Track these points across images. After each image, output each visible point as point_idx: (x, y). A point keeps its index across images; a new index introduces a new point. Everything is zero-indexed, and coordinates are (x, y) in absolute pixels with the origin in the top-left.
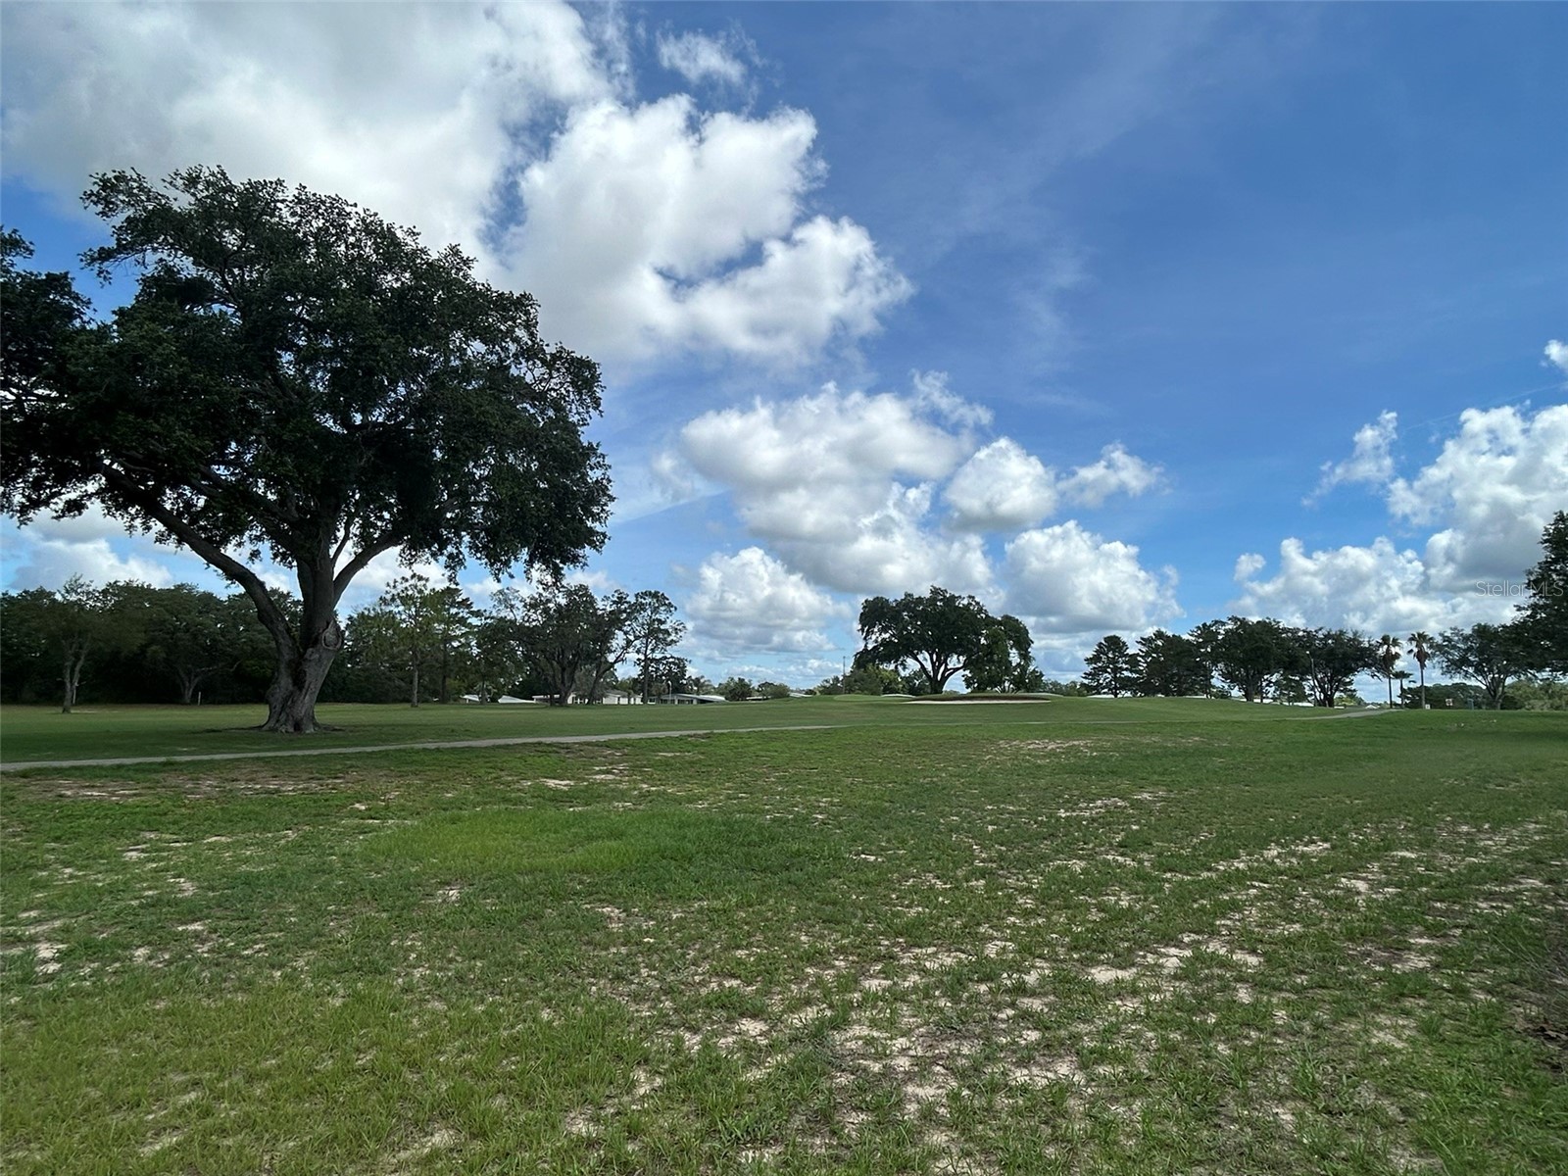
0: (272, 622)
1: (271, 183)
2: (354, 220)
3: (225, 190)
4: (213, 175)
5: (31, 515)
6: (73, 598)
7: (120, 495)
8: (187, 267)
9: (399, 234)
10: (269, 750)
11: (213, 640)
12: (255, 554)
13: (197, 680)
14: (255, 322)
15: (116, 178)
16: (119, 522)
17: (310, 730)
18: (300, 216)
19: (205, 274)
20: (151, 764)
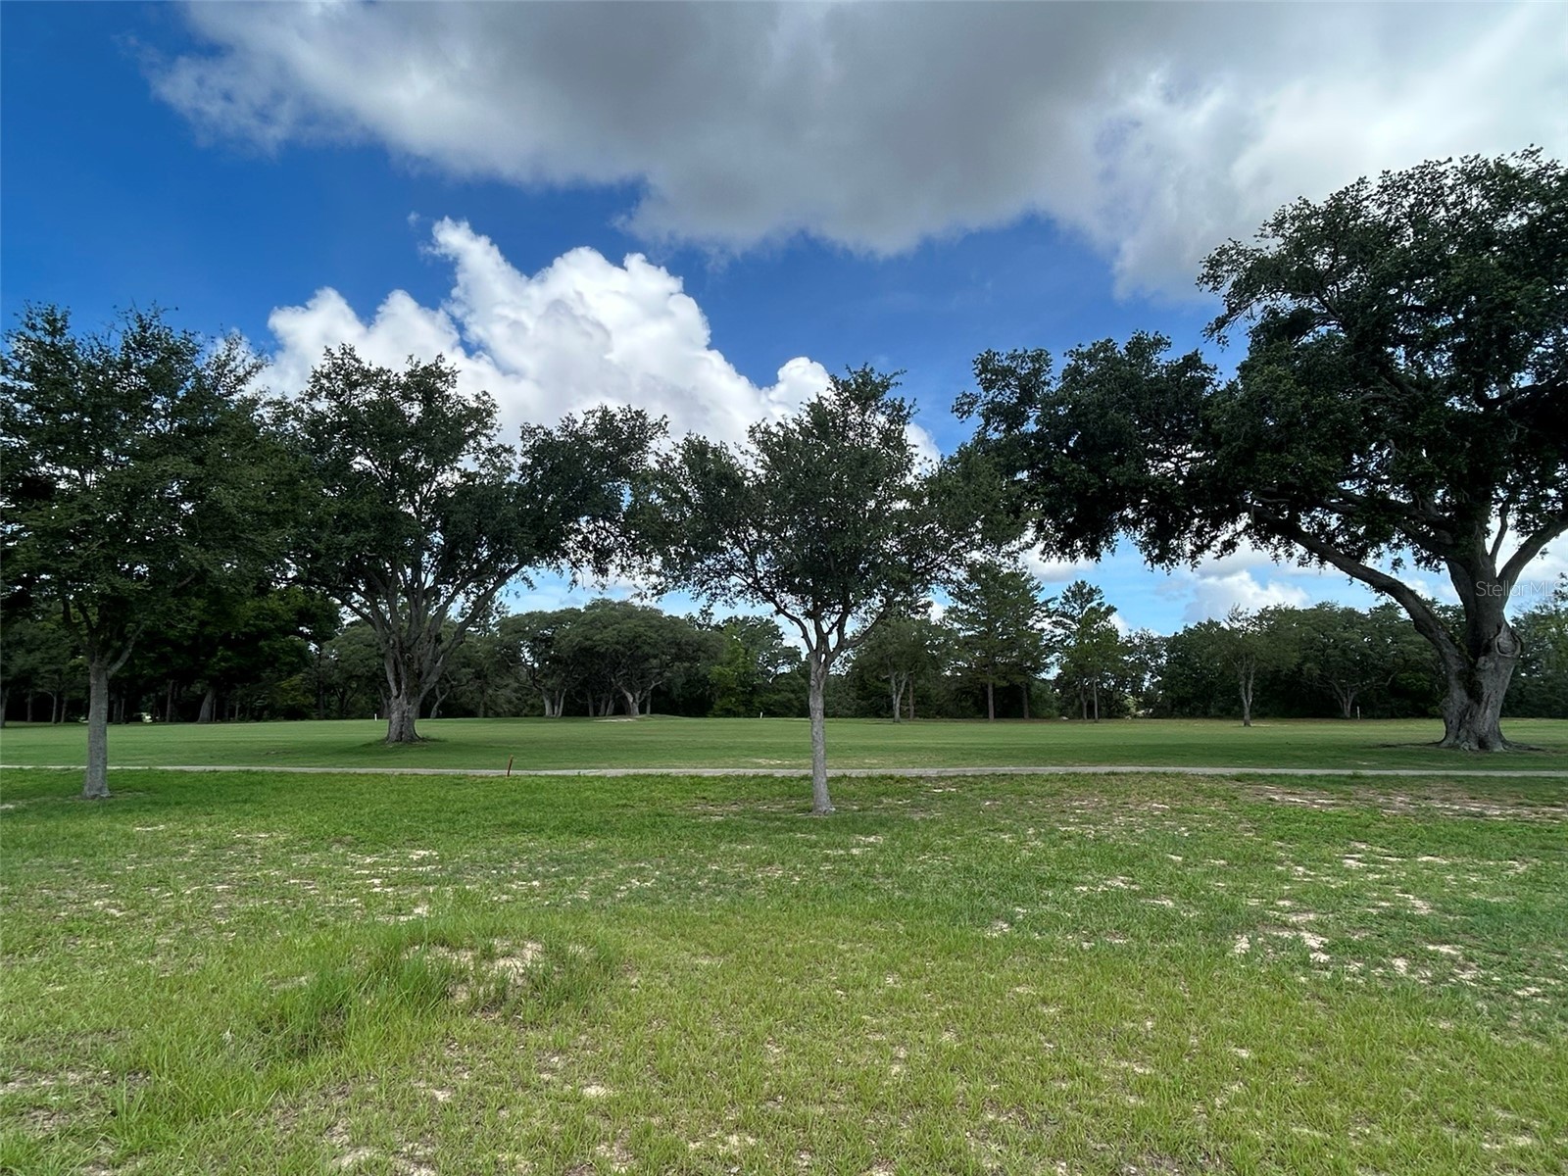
0: (1432, 631)
1: (1353, 186)
2: (1452, 176)
3: (1309, 217)
4: (1296, 208)
5: (1199, 559)
6: (1236, 625)
7: (1265, 528)
8: (1286, 303)
9: (1512, 163)
10: (1456, 769)
11: (1363, 655)
12: (1397, 563)
13: (1353, 695)
14: (1362, 328)
15: (1218, 254)
16: (1266, 553)
17: (1499, 748)
18: (1389, 203)
19: (1302, 303)
20: (1340, 776)
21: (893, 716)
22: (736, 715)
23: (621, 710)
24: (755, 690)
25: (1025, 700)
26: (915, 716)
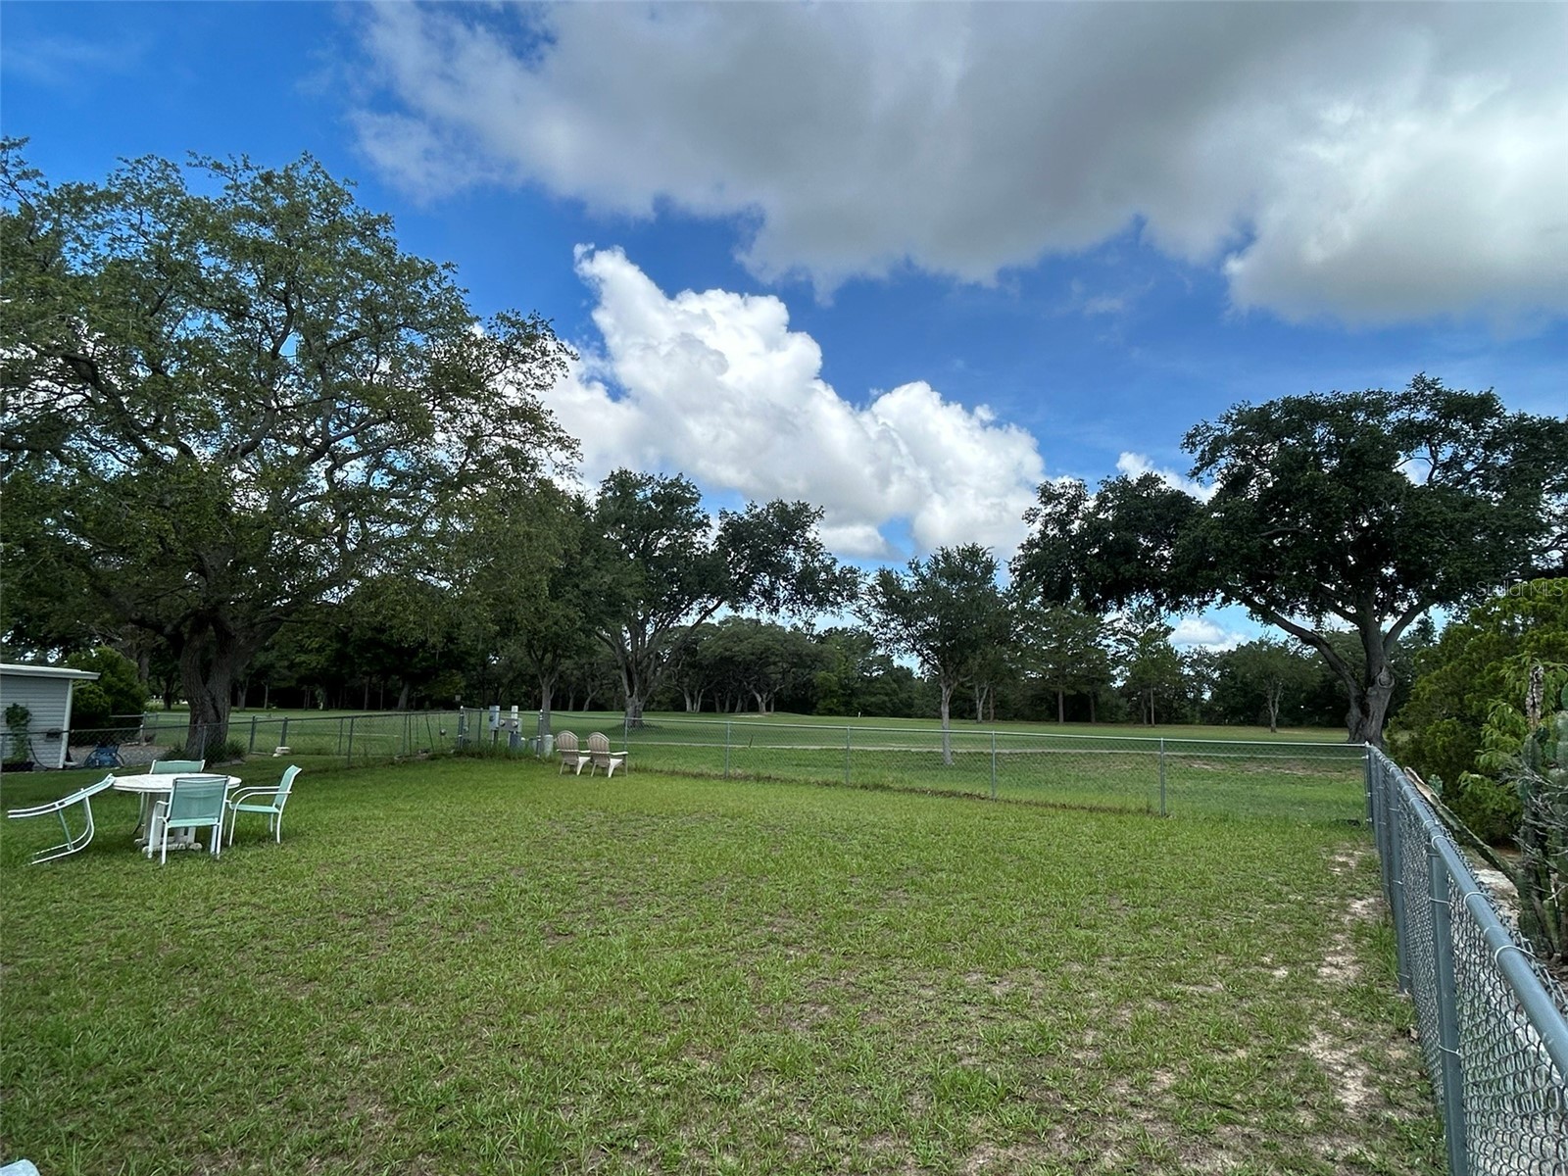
21: (976, 718)
22: (838, 714)
23: (753, 707)
24: (854, 693)
25: (1092, 707)
26: (995, 718)
